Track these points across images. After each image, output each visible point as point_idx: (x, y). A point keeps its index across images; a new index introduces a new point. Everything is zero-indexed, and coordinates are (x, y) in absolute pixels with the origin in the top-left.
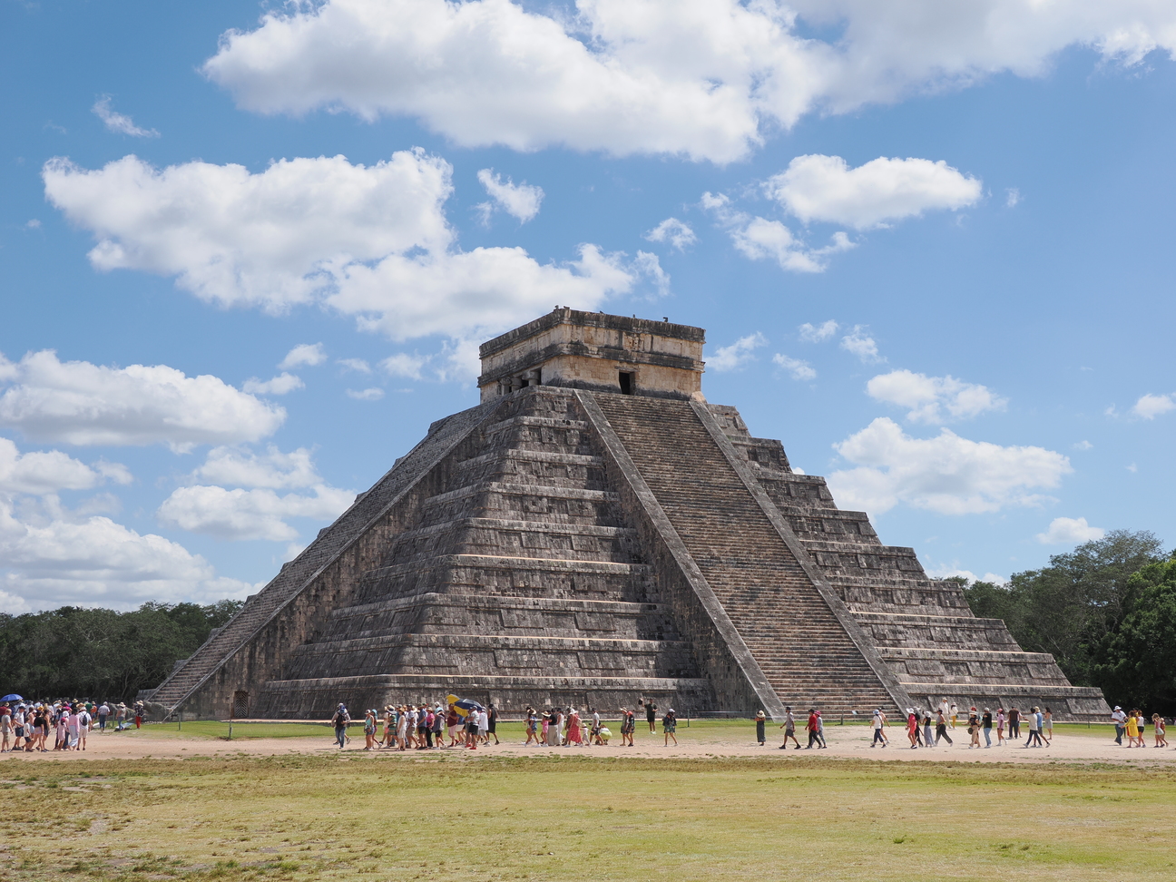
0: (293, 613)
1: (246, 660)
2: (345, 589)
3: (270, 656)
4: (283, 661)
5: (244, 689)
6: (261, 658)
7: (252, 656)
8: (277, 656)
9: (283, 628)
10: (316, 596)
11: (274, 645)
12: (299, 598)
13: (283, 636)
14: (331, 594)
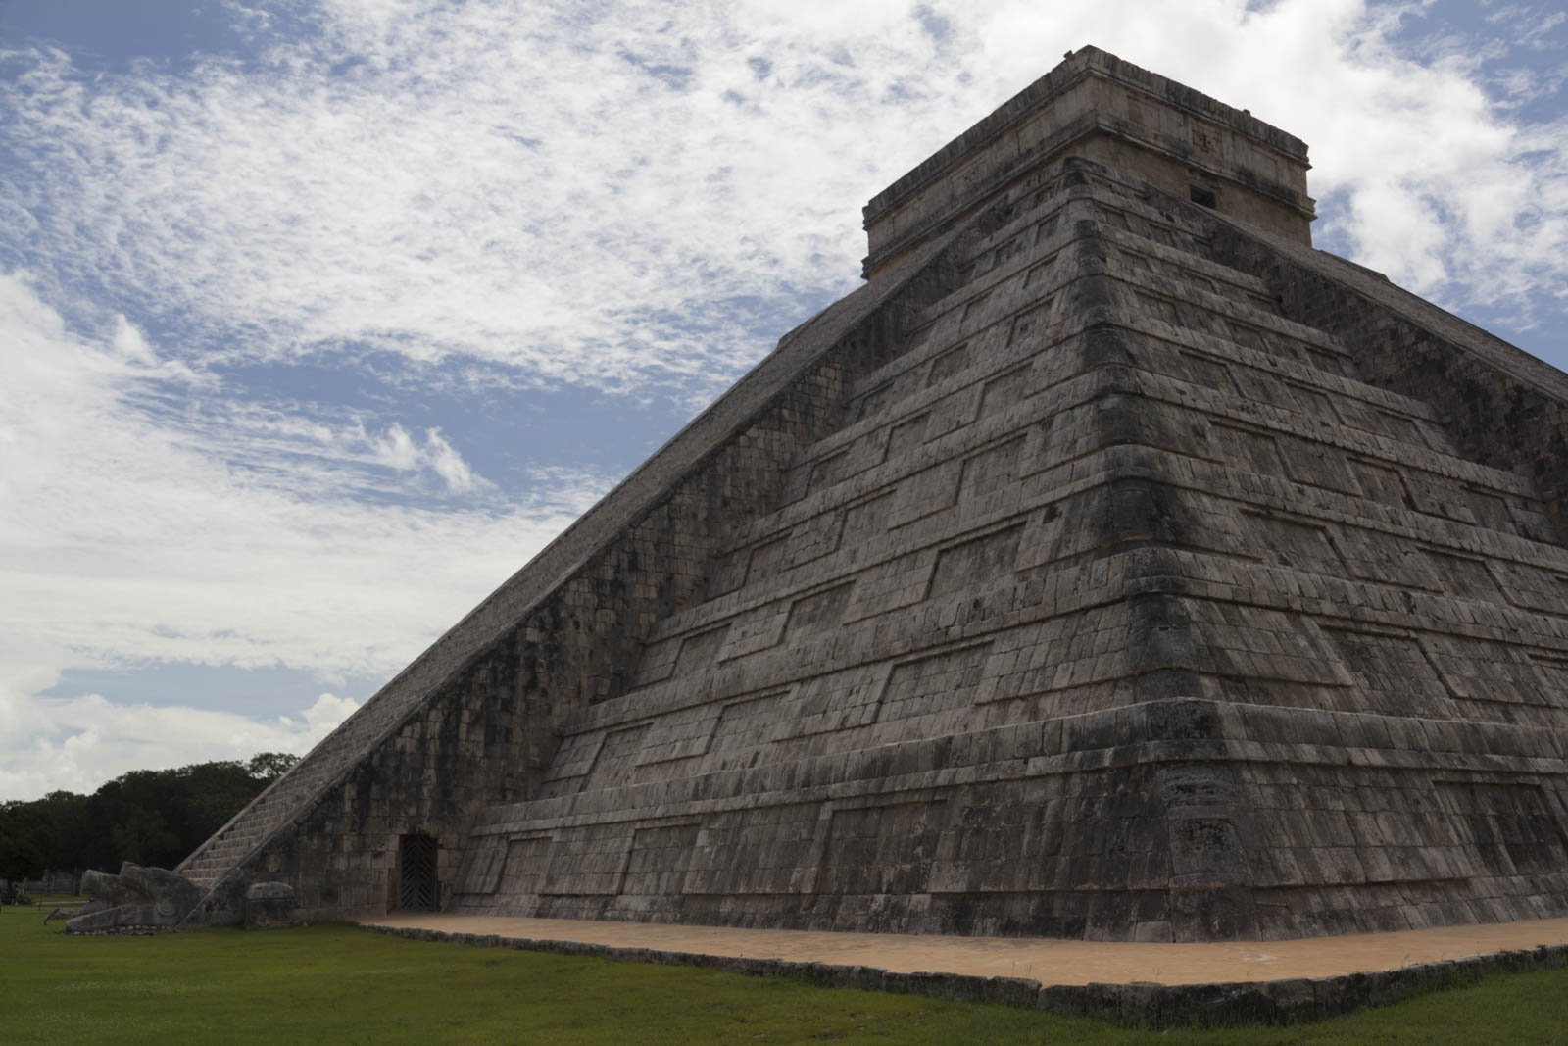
0: (558, 624)
1: (434, 747)
2: (688, 573)
3: (495, 735)
4: (533, 750)
5: (426, 826)
6: (472, 742)
7: (449, 736)
8: (517, 736)
9: (532, 664)
10: (618, 586)
11: (508, 706)
12: (574, 586)
13: (532, 685)
14: (652, 581)
